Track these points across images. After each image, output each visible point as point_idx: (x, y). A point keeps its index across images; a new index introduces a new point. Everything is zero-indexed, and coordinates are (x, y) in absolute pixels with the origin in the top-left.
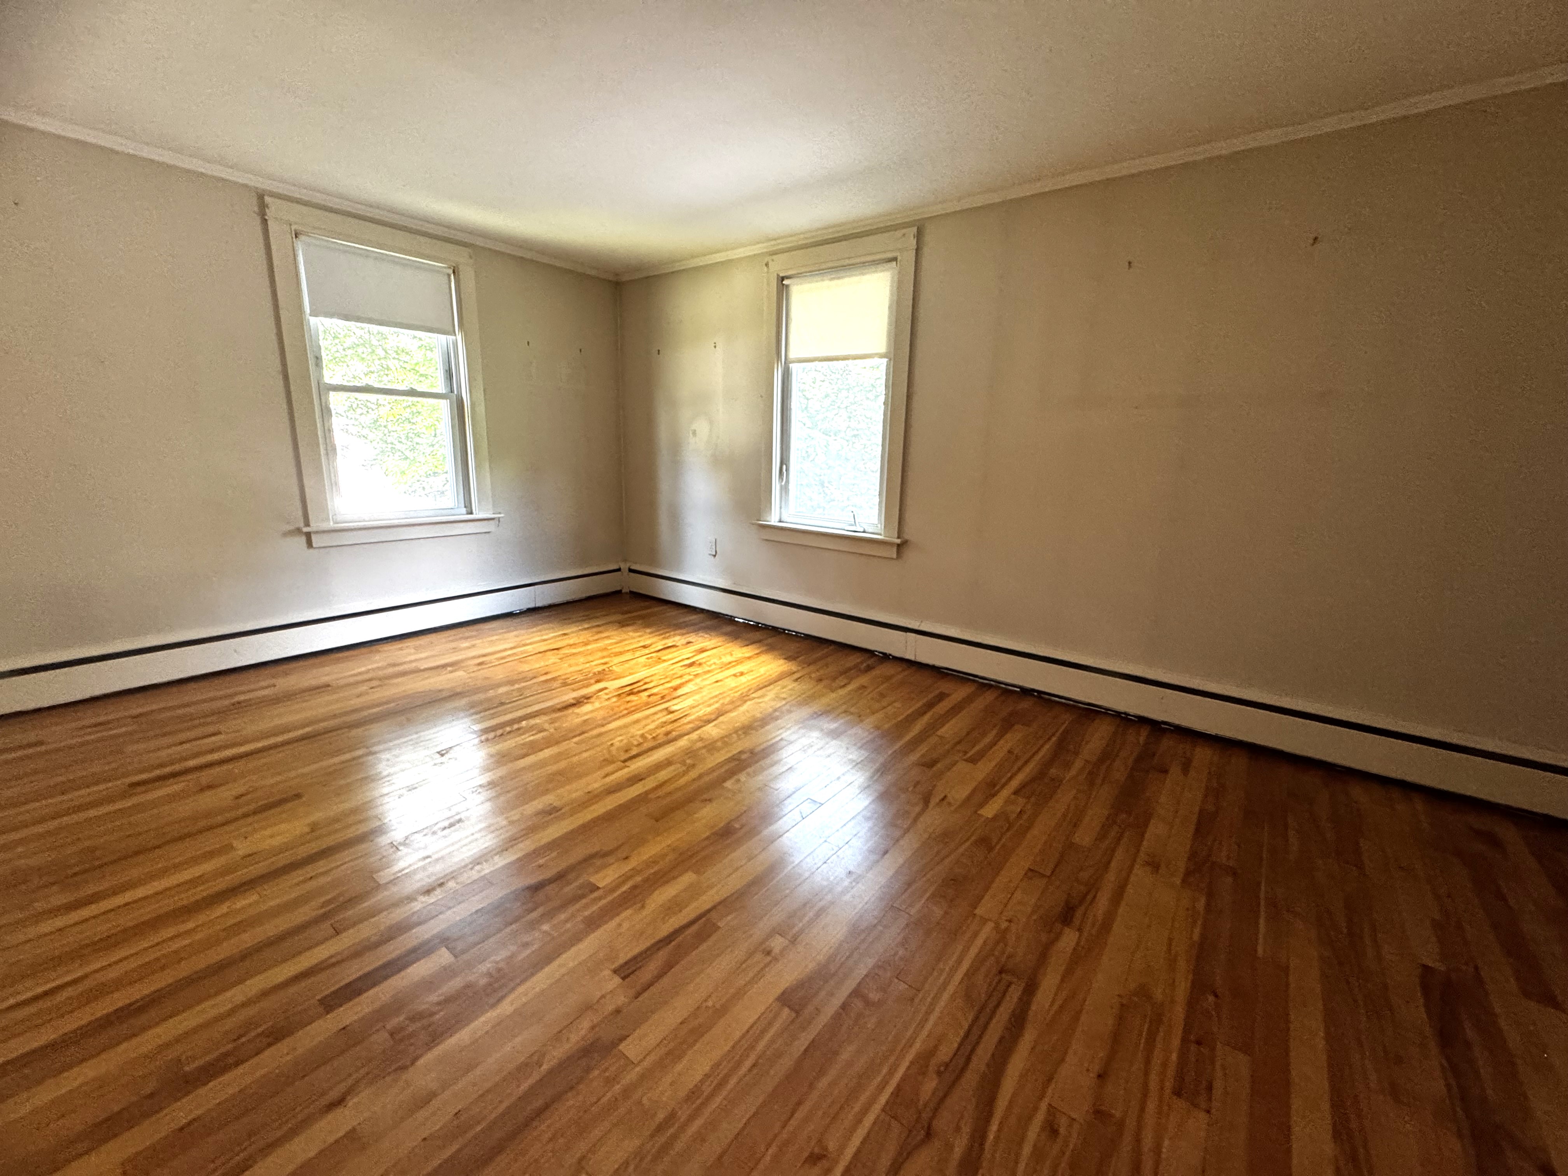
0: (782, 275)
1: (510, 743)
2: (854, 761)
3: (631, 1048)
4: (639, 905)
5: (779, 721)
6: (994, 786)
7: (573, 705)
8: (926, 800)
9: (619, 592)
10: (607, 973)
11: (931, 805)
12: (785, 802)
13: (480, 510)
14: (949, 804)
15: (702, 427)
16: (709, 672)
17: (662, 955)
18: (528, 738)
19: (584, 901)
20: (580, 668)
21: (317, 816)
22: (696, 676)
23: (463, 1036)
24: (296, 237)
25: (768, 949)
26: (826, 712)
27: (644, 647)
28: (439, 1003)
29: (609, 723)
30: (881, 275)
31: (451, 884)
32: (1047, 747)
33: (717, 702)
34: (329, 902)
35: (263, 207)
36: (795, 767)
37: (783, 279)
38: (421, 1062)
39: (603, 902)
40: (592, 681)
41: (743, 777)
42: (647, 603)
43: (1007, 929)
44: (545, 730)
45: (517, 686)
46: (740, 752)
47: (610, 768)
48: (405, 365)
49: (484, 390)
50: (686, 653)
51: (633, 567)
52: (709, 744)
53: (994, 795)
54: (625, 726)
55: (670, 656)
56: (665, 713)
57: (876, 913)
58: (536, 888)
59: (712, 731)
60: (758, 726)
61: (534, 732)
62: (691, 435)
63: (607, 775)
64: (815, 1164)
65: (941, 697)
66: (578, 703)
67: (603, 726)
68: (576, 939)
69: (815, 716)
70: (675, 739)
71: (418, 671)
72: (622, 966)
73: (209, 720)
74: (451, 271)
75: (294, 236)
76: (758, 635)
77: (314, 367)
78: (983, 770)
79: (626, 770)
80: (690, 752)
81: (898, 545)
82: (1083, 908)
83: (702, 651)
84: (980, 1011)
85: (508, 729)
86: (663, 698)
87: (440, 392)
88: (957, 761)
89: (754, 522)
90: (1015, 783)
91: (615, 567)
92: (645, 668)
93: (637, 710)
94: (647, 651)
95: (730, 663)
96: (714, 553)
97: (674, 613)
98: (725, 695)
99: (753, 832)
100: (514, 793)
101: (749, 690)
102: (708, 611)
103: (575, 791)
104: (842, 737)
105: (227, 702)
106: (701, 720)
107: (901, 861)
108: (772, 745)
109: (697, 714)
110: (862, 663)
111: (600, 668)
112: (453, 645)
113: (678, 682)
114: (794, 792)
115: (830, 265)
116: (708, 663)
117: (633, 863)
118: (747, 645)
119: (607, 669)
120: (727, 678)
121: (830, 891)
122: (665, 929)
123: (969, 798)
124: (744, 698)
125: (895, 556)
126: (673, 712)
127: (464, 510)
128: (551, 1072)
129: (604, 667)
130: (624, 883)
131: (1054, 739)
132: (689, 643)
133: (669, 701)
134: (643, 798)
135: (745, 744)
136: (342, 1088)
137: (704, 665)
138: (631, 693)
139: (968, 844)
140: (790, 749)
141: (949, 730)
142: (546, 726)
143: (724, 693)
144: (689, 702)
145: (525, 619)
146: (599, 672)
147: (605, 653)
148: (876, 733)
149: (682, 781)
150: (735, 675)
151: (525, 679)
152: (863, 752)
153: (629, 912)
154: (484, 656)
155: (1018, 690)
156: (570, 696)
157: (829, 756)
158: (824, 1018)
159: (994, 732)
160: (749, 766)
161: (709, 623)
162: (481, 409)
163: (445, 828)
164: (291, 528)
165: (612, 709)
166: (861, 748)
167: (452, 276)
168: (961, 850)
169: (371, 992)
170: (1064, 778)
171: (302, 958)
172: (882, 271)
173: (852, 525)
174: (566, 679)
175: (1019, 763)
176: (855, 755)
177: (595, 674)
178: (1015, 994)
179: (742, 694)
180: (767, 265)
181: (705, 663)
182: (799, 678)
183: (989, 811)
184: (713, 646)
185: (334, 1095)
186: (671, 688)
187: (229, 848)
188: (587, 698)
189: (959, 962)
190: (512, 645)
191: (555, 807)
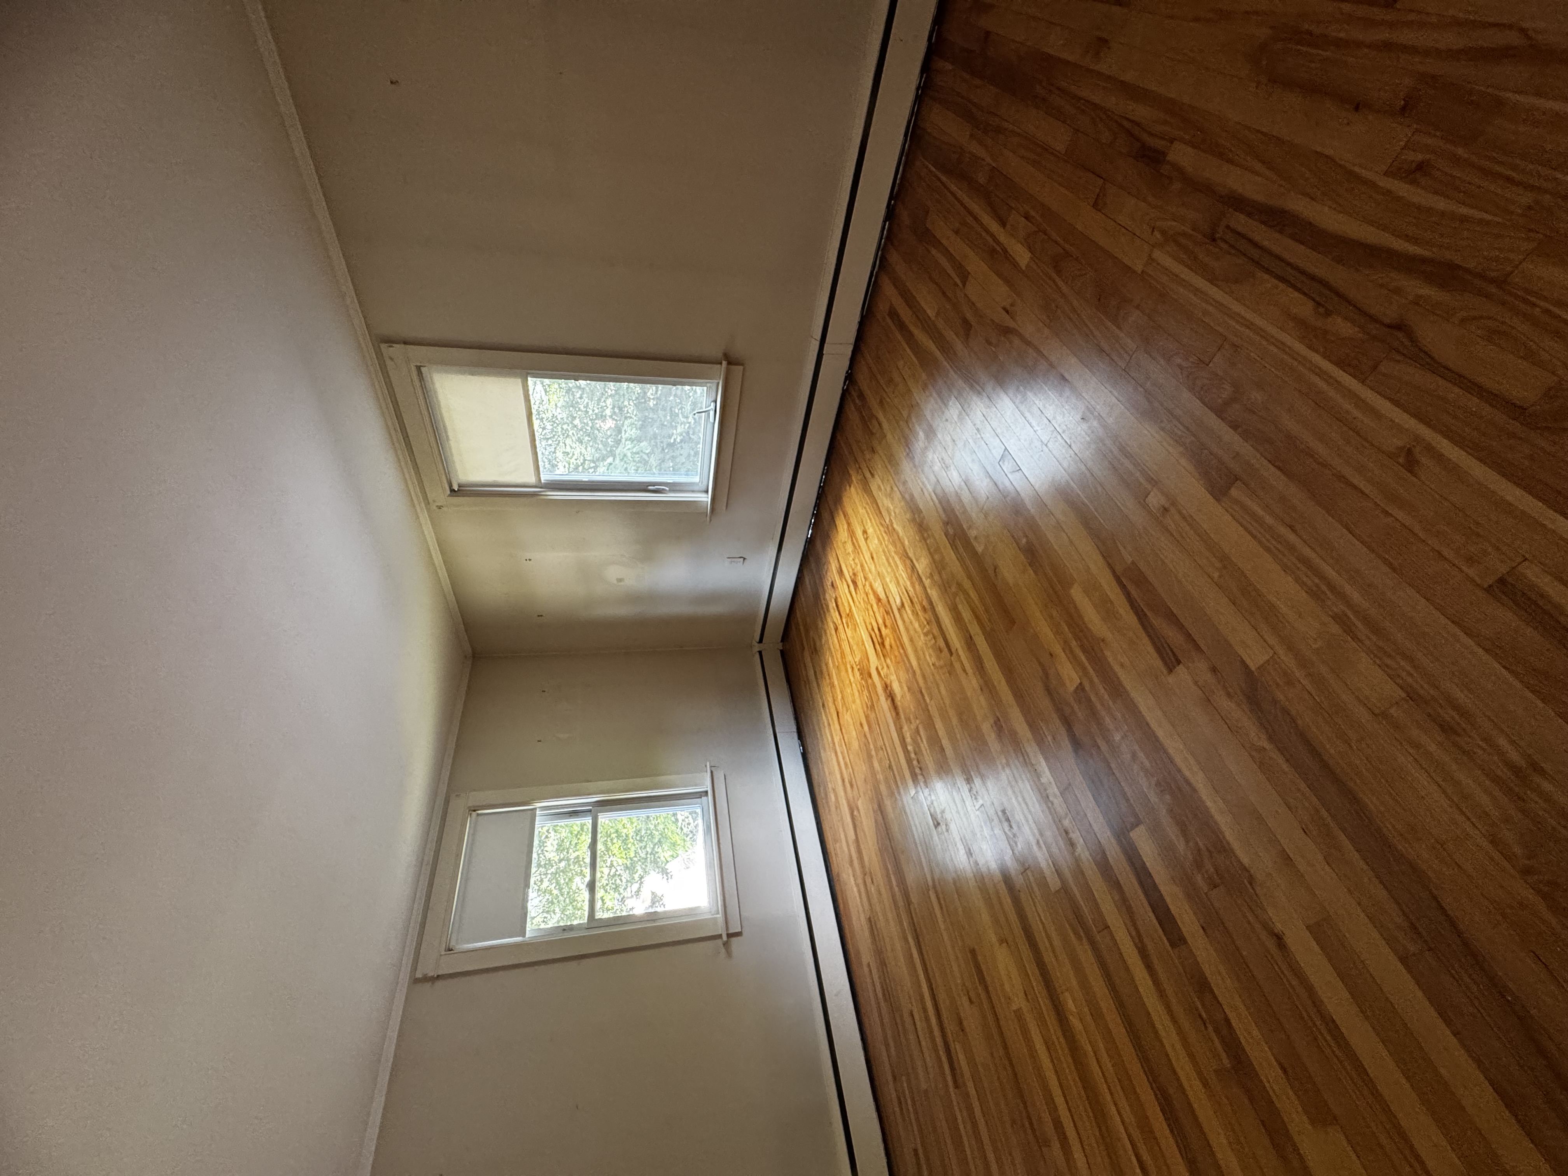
0: (449, 492)
1: (929, 761)
2: (960, 414)
3: (1255, 657)
4: (1101, 644)
5: (915, 495)
6: (994, 250)
7: (893, 700)
8: (1007, 331)
9: (782, 653)
10: (1171, 679)
11: (1011, 324)
12: (1001, 488)
13: (702, 784)
14: (1012, 305)
15: (613, 573)
16: (862, 566)
17: (1157, 622)
18: (924, 745)
19: (1093, 699)
20: (857, 694)
21: (992, 937)
22: (866, 579)
23: (1224, 821)
24: (452, 950)
25: (1162, 509)
26: (907, 443)
27: (836, 629)
28: (1187, 842)
29: (912, 667)
30: (438, 385)
31: (1066, 823)
32: (954, 188)
33: (893, 559)
34: (1076, 933)
35: (426, 979)
36: (963, 477)
37: (452, 490)
38: (1246, 861)
39: (1096, 680)
40: (870, 681)
41: (973, 533)
42: (793, 627)
43: (1163, 232)
44: (917, 728)
45: (873, 753)
46: (946, 535)
47: (957, 665)
48: (573, 843)
49: (588, 781)
50: (843, 589)
51: (758, 639)
52: (937, 568)
53: (1005, 251)
54: (916, 651)
55: (846, 604)
56: (903, 610)
57: (1131, 389)
58: (1077, 744)
59: (923, 565)
60: (919, 516)
61: (919, 738)
62: (622, 583)
63: (964, 670)
64: (1418, 462)
65: (893, 313)
66: (891, 697)
67: (914, 672)
68: (1132, 708)
69: (911, 455)
70: (931, 603)
71: (857, 840)
72: (1166, 664)
73: (898, 1021)
74: (474, 814)
75: (452, 952)
76: (826, 515)
77: (572, 933)
78: (976, 264)
79: (961, 652)
80: (944, 587)
81: (729, 363)
82: (1145, 137)
83: (841, 572)
84: (1257, 263)
85: (915, 762)
86: (887, 613)
87: (590, 821)
88: (965, 295)
89: (708, 519)
90: (994, 227)
91: (757, 656)
92: (857, 629)
93: (899, 639)
94: (840, 627)
95: (853, 544)
96: (742, 559)
97: (803, 599)
98: (886, 550)
99: (1032, 525)
100: (977, 759)
101: (882, 525)
102: (801, 565)
103: (980, 704)
104: (934, 426)
105: (883, 1004)
106: (912, 576)
107: (1073, 360)
108: (940, 502)
109: (905, 579)
110: (855, 404)
111: (857, 674)
112: (833, 809)
113: (871, 596)
114: (990, 477)
115: (432, 439)
116: (853, 567)
117: (1058, 649)
118: (836, 525)
119: (858, 667)
120: (868, 547)
121: (1102, 441)
122: (1129, 618)
123: (1007, 281)
124: (890, 530)
125: (741, 368)
126: (903, 605)
127: (704, 798)
128: (1271, 739)
129: (856, 670)
130: (1075, 657)
131: (944, 179)
132: (833, 585)
133: (891, 607)
134: (990, 636)
135: (937, 529)
136: (1264, 935)
137: (855, 571)
138: (882, 644)
139: (1060, 283)
140: (945, 482)
141: (929, 305)
142: (913, 727)
143: (884, 551)
144: (893, 588)
145: (809, 741)
146: (861, 674)
147: (842, 668)
148: (930, 387)
149: (973, 594)
150: (866, 539)
151: (867, 744)
152: (951, 403)
153: (1107, 653)
154: (843, 781)
155: (887, 223)
156: (884, 703)
157: (954, 441)
158: (1245, 449)
159: (934, 251)
160: (961, 526)
161: (813, 565)
162: (606, 784)
163: (1011, 827)
164: (723, 950)
165: (899, 663)
166: (946, 405)
167: (479, 812)
168: (1065, 289)
169: (1168, 900)
170: (989, 165)
171: (1130, 962)
172: (433, 383)
173: (709, 414)
174: (867, 707)
175: (970, 220)
176: (953, 410)
177: (862, 679)
178: (1240, 221)
179: (885, 532)
180: (440, 507)
181: (853, 570)
182: (870, 471)
183: (1022, 256)
184: (836, 561)
185: (1271, 944)
186: (878, 605)
187: (1019, 1014)
188: (886, 687)
189: (1197, 291)
190: (833, 755)
191: (995, 723)
